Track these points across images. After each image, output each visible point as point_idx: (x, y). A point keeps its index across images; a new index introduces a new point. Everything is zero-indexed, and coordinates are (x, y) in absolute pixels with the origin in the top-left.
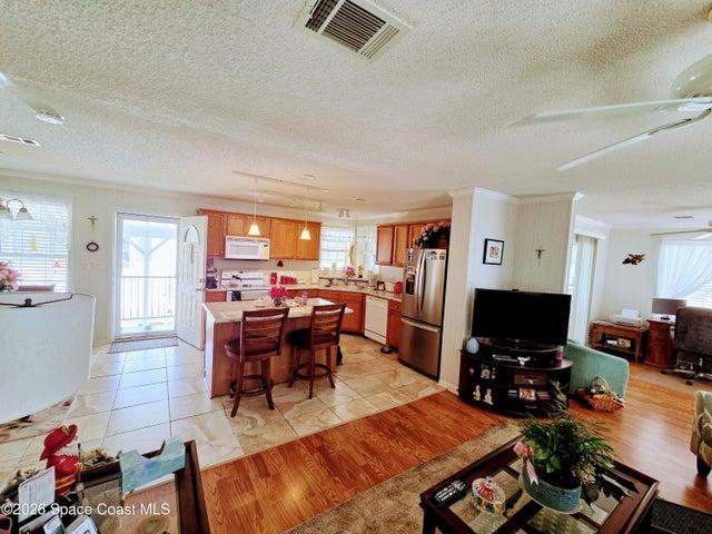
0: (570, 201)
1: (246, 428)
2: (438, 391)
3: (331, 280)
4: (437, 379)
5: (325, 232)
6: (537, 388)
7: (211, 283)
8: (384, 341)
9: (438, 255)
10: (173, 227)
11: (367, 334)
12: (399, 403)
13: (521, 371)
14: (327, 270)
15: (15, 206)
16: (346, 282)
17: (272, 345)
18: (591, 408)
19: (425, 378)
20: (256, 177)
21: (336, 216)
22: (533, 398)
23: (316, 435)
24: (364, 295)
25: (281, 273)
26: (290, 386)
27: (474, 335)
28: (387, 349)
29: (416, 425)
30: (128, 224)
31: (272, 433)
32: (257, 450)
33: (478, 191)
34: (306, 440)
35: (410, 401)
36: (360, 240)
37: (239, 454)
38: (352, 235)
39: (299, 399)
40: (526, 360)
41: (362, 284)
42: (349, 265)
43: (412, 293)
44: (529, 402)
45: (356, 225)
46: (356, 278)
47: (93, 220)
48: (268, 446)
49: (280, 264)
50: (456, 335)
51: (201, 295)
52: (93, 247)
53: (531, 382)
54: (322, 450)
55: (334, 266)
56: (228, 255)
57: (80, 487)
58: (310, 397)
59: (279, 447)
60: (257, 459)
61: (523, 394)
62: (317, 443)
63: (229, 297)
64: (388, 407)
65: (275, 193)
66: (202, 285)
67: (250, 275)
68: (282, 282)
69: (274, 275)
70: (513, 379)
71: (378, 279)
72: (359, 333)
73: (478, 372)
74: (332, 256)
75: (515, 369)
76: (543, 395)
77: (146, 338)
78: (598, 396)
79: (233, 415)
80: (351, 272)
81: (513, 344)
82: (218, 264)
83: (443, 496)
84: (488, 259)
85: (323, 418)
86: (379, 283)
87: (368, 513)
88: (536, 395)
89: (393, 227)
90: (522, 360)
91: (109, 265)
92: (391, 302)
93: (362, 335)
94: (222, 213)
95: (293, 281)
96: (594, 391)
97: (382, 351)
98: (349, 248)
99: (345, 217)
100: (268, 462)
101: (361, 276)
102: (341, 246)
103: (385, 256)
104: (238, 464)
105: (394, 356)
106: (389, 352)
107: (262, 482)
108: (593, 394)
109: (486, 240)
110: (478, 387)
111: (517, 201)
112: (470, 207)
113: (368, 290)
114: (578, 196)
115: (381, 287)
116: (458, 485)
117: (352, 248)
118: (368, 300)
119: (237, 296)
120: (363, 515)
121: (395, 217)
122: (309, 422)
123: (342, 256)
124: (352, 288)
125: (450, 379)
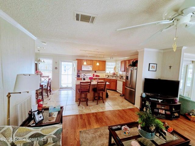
0: (181, 50)
1: (81, 109)
2: (133, 107)
3: (109, 76)
4: (134, 104)
5: (107, 63)
6: (166, 110)
7: (78, 76)
8: (121, 93)
9: (135, 69)
10: (71, 63)
11: (117, 91)
12: (120, 109)
13: (159, 104)
14: (108, 73)
15: (42, 61)
16: (113, 76)
17: (88, 91)
18: (189, 120)
19: (131, 104)
20: (86, 51)
21: (110, 59)
22: (164, 113)
23: (96, 113)
24: (117, 80)
25: (95, 74)
26: (93, 101)
27: (144, 92)
28: (122, 95)
29: (123, 115)
30: (63, 63)
31: (86, 111)
32: (81, 113)
33: (145, 49)
34: (93, 114)
35: (124, 109)
36: (117, 65)
37: (78, 114)
38: (115, 64)
39: (94, 104)
40: (161, 101)
41: (117, 77)
42: (114, 72)
43: (128, 80)
44: (162, 114)
45: (116, 61)
46: (116, 75)
47: (56, 62)
48: (84, 113)
49: (95, 72)
50: (139, 92)
51: (76, 79)
52: (56, 68)
53: (163, 108)
54: (96, 116)
55: (110, 72)
56: (83, 69)
57: (43, 110)
58: (97, 104)
59: (86, 114)
60: (81, 115)
61: (160, 111)
62: (95, 114)
63: (82, 79)
64: (117, 109)
65: (92, 54)
66: (76, 77)
67: (88, 74)
68: (96, 76)
69: (94, 74)
70: (156, 106)
71: (122, 76)
72: (115, 90)
73: (145, 103)
74: (110, 70)
75: (157, 103)
76: (168, 112)
77: (67, 88)
78: (193, 116)
79: (79, 106)
80: (114, 74)
81: (158, 96)
82: (81, 72)
83: (114, 128)
84: (150, 69)
85: (98, 109)
86: (122, 77)
87: (102, 131)
88: (165, 112)
89: (125, 61)
90: (160, 101)
91: (59, 72)
92: (123, 82)
93: (116, 91)
94: (81, 60)
95: (98, 76)
96: (191, 114)
97: (121, 95)
98: (114, 67)
99: (112, 59)
100: (83, 116)
101: (117, 75)
102: (112, 67)
103: (123, 69)
104: (77, 115)
105: (124, 97)
106: (123, 96)
107: (81, 120)
108: (191, 115)
109: (150, 64)
110: (145, 107)
111: (162, 51)
112: (143, 54)
113: (118, 79)
114: (184, 48)
115: (122, 78)
116: (119, 127)
117: (115, 67)
118: (118, 82)
119: (84, 79)
120: (100, 131)
121: (126, 58)
122: (95, 110)
123: (112, 69)
124: (114, 78)
125: (138, 105)
